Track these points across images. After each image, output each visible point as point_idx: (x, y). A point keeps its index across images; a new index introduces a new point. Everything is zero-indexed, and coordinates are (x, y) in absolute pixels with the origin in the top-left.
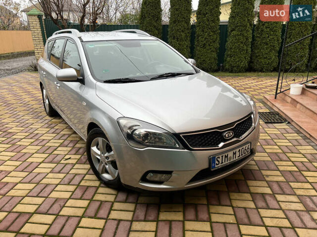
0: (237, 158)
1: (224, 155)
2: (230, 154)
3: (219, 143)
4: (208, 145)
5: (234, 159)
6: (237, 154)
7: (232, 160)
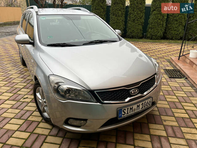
0: (140, 109)
1: (129, 108)
2: (135, 107)
3: (126, 98)
4: (117, 100)
5: (138, 110)
6: (141, 107)
7: (136, 111)
